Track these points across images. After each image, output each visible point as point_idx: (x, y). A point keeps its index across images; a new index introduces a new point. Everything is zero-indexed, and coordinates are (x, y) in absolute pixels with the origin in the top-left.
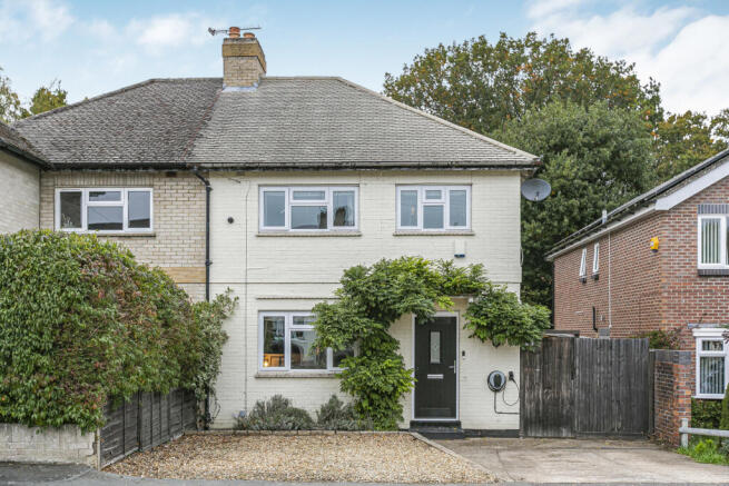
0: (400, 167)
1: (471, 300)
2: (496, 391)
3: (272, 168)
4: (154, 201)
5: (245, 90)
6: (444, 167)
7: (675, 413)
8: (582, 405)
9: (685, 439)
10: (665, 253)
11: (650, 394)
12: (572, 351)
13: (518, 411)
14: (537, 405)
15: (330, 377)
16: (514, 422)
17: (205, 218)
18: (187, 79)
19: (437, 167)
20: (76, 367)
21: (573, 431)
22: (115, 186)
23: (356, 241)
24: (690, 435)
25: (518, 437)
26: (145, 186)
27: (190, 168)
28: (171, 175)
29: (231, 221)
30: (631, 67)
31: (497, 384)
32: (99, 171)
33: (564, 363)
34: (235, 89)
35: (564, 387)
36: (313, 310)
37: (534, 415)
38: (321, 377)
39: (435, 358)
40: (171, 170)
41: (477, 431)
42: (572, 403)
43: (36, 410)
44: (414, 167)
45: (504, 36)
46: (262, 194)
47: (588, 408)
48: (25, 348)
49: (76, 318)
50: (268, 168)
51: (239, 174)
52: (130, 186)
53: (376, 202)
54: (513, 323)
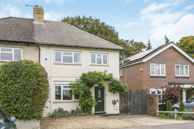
0: (92, 48)
1: (110, 82)
2: (114, 104)
3: (59, 46)
4: (23, 52)
5: (40, 23)
6: (103, 49)
7: (155, 108)
8: (133, 107)
9: (158, 114)
10: (144, 72)
11: (146, 104)
12: (130, 94)
13: (119, 109)
14: (123, 107)
15: (74, 102)
16: (118, 112)
17: (39, 58)
18: (21, 18)
19: (101, 49)
20: (38, 101)
21: (131, 113)
22: (10, 47)
23: (80, 66)
24: (159, 113)
25: (119, 115)
26: (20, 48)
27: (36, 44)
28: (28, 45)
29: (46, 59)
30: (114, 28)
31: (114, 103)
32: (6, 42)
33: (129, 97)
34: (38, 23)
35: (129, 103)
36: (69, 84)
37: (122, 110)
38: (71, 102)
39: (99, 97)
40: (28, 44)
41: (110, 114)
42: (130, 107)
43: (25, 114)
44: (96, 48)
45: (84, 16)
46: (55, 52)
47: (134, 108)
48: (24, 96)
49: (39, 87)
50: (58, 46)
51: (48, 47)
52: (15, 48)
53: (86, 56)
54: (121, 88)
